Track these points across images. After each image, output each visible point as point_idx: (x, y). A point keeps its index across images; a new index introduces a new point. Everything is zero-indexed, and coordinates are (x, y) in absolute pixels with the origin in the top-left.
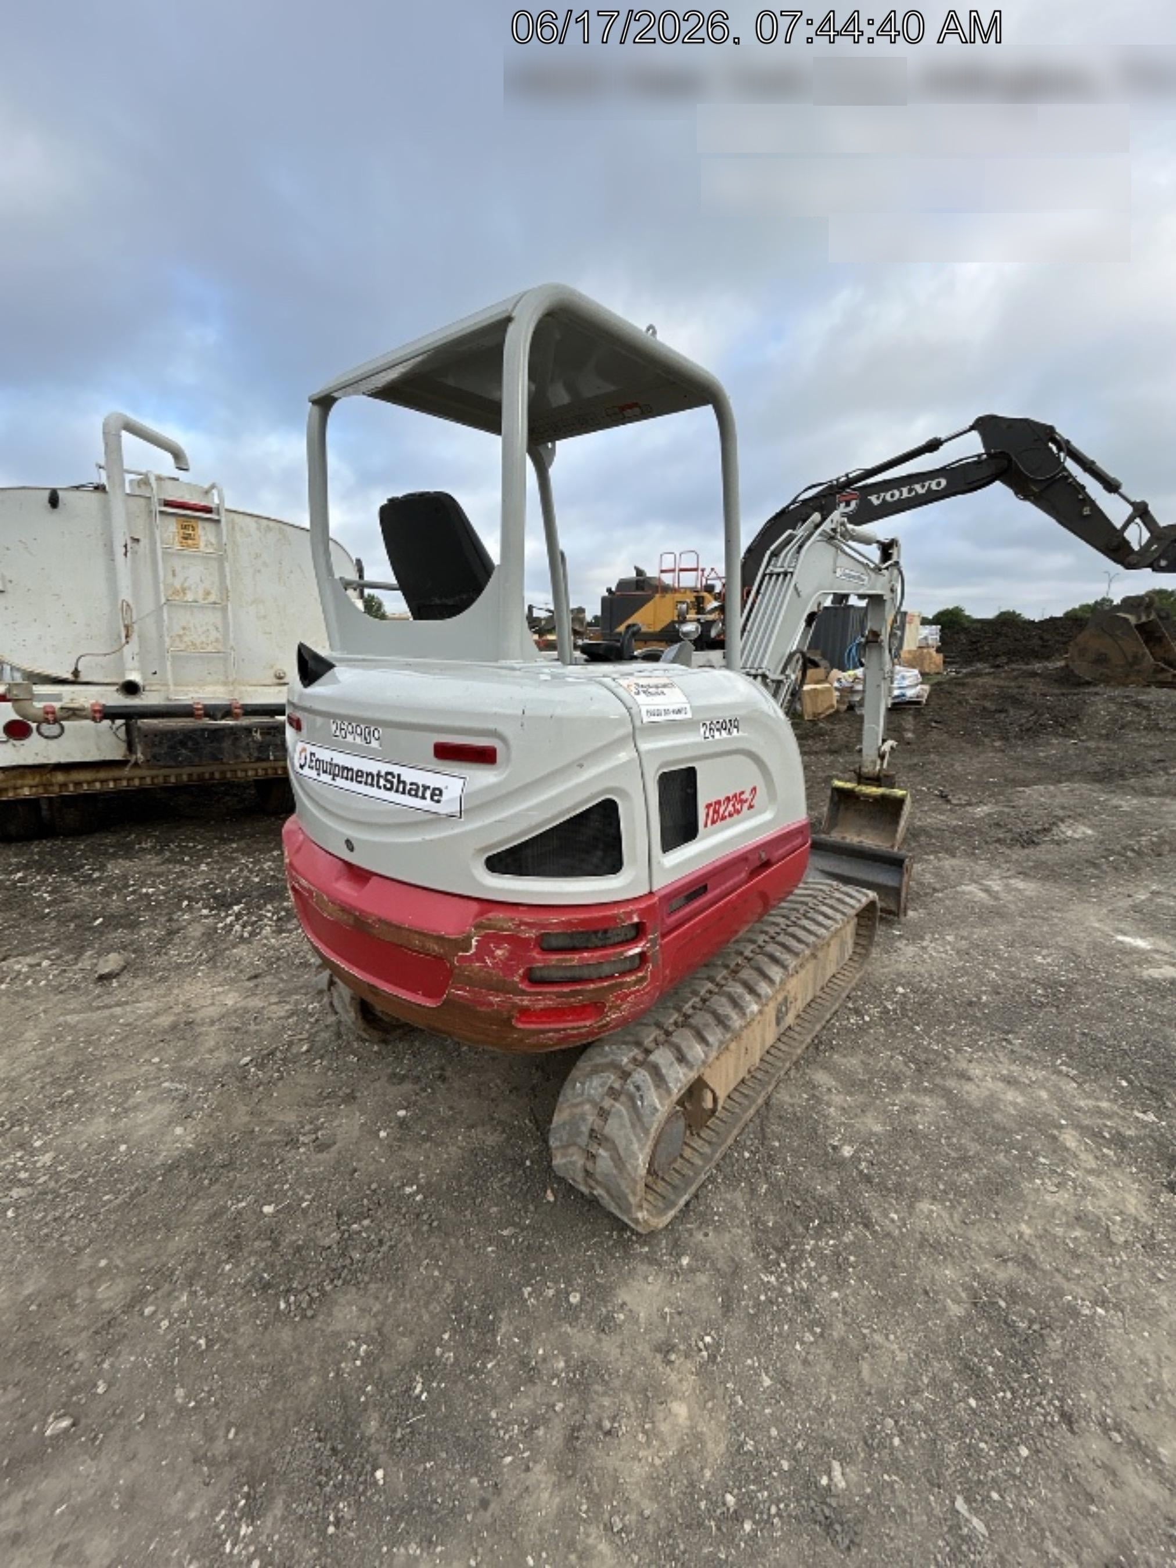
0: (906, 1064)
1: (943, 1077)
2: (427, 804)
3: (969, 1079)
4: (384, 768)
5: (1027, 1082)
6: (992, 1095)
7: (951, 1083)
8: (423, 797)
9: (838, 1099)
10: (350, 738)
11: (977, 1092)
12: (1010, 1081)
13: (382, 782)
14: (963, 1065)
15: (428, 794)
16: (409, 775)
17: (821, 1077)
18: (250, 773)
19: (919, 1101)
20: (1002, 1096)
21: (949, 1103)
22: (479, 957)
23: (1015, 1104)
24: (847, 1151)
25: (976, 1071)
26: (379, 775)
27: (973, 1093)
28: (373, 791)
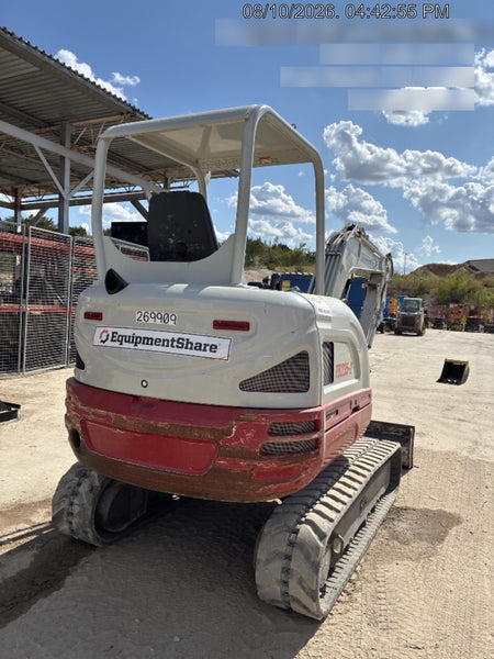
2: (208, 354)
4: (176, 336)
8: (205, 350)
10: (151, 321)
13: (175, 344)
15: (208, 348)
16: (194, 339)
22: (237, 438)
26: (173, 340)
28: (169, 349)
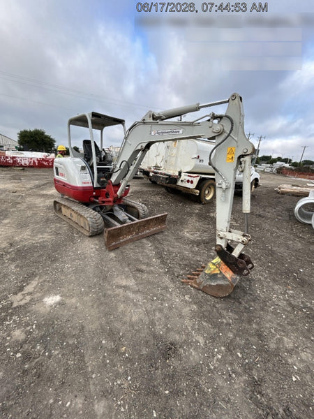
1: (52, 234)
17: (65, 225)
19: (51, 230)
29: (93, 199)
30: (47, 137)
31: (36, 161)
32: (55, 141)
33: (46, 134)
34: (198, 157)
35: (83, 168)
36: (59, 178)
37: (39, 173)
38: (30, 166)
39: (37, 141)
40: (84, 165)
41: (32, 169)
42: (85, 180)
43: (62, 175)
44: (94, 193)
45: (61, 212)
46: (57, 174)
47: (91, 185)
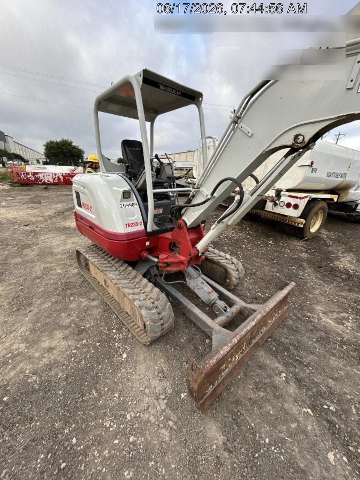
0: (85, 326)
1: (70, 331)
3: (63, 339)
5: (45, 355)
6: (53, 338)
7: (67, 332)
9: (86, 303)
11: (58, 336)
12: (50, 350)
14: (70, 342)
17: (95, 303)
18: (268, 216)
19: (70, 319)
20: (49, 341)
21: (63, 326)
23: (44, 341)
24: (72, 298)
25: (64, 343)
27: (59, 334)
29: (145, 254)
30: (75, 148)
31: (61, 178)
32: (83, 152)
33: (73, 144)
34: (312, 163)
35: (126, 195)
36: (82, 211)
37: (64, 193)
38: (54, 184)
39: (63, 153)
40: (128, 188)
41: (57, 187)
42: (131, 220)
43: (88, 208)
44: (148, 243)
45: (89, 270)
46: (80, 205)
47: (142, 228)
